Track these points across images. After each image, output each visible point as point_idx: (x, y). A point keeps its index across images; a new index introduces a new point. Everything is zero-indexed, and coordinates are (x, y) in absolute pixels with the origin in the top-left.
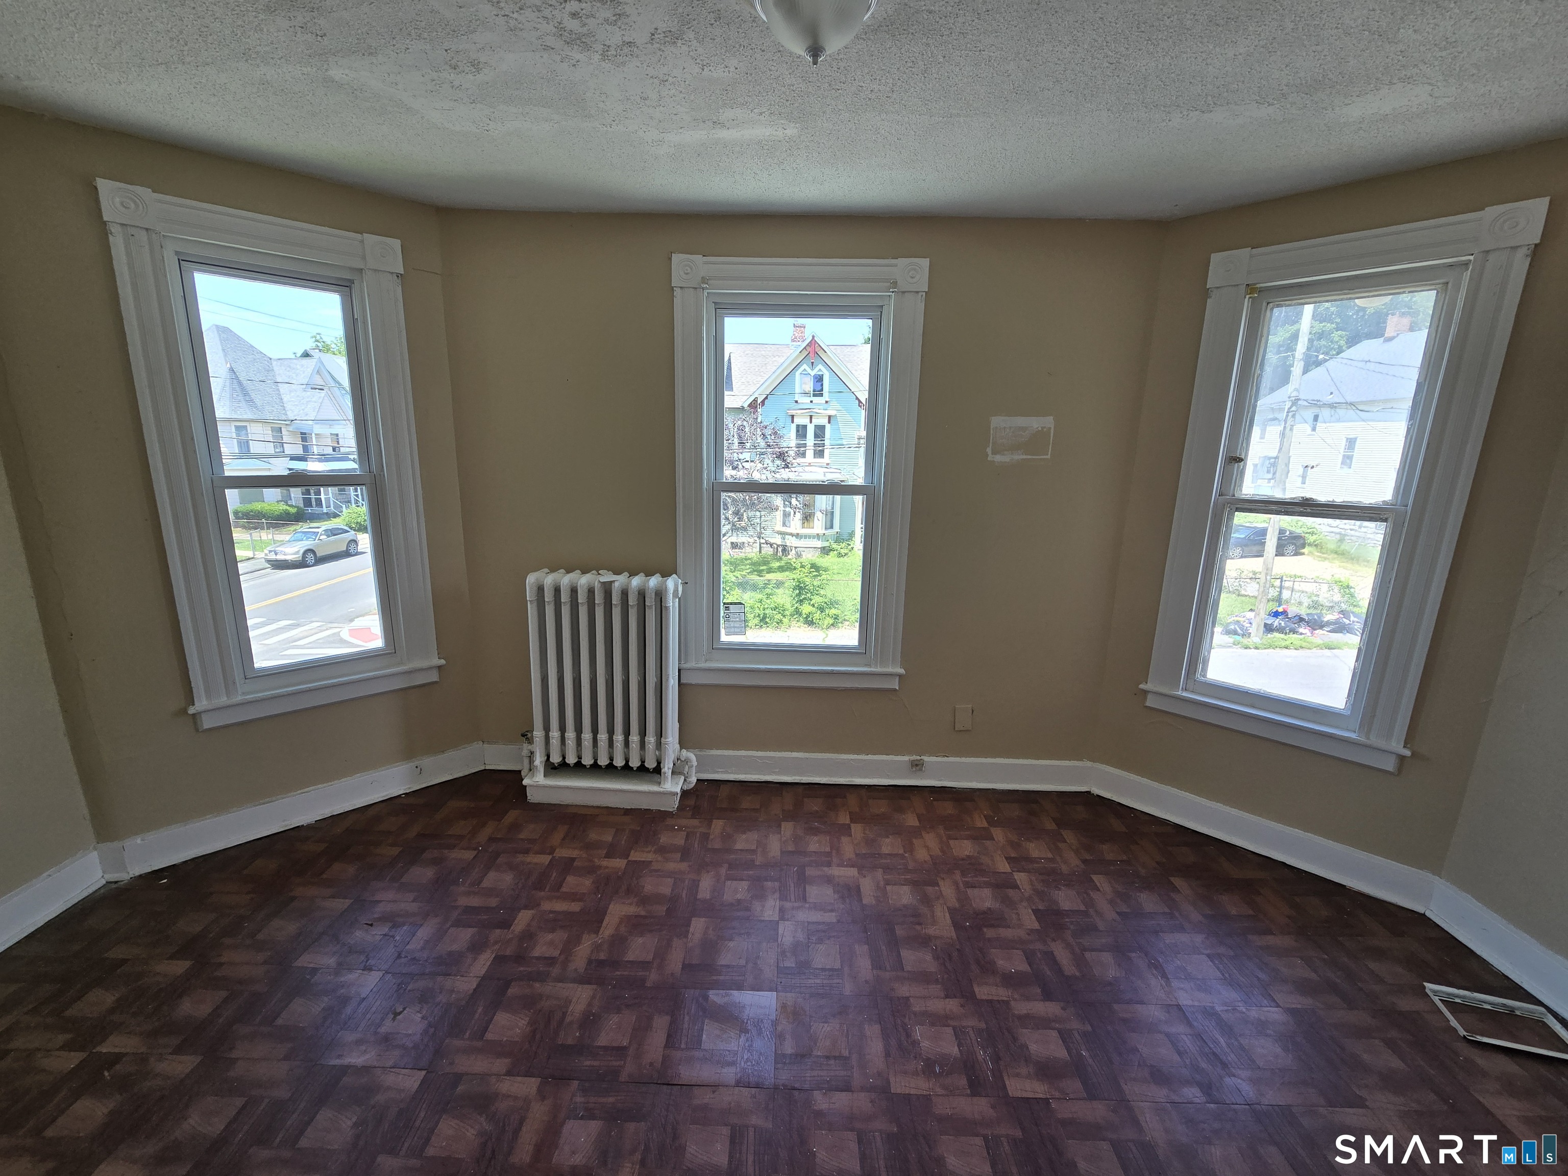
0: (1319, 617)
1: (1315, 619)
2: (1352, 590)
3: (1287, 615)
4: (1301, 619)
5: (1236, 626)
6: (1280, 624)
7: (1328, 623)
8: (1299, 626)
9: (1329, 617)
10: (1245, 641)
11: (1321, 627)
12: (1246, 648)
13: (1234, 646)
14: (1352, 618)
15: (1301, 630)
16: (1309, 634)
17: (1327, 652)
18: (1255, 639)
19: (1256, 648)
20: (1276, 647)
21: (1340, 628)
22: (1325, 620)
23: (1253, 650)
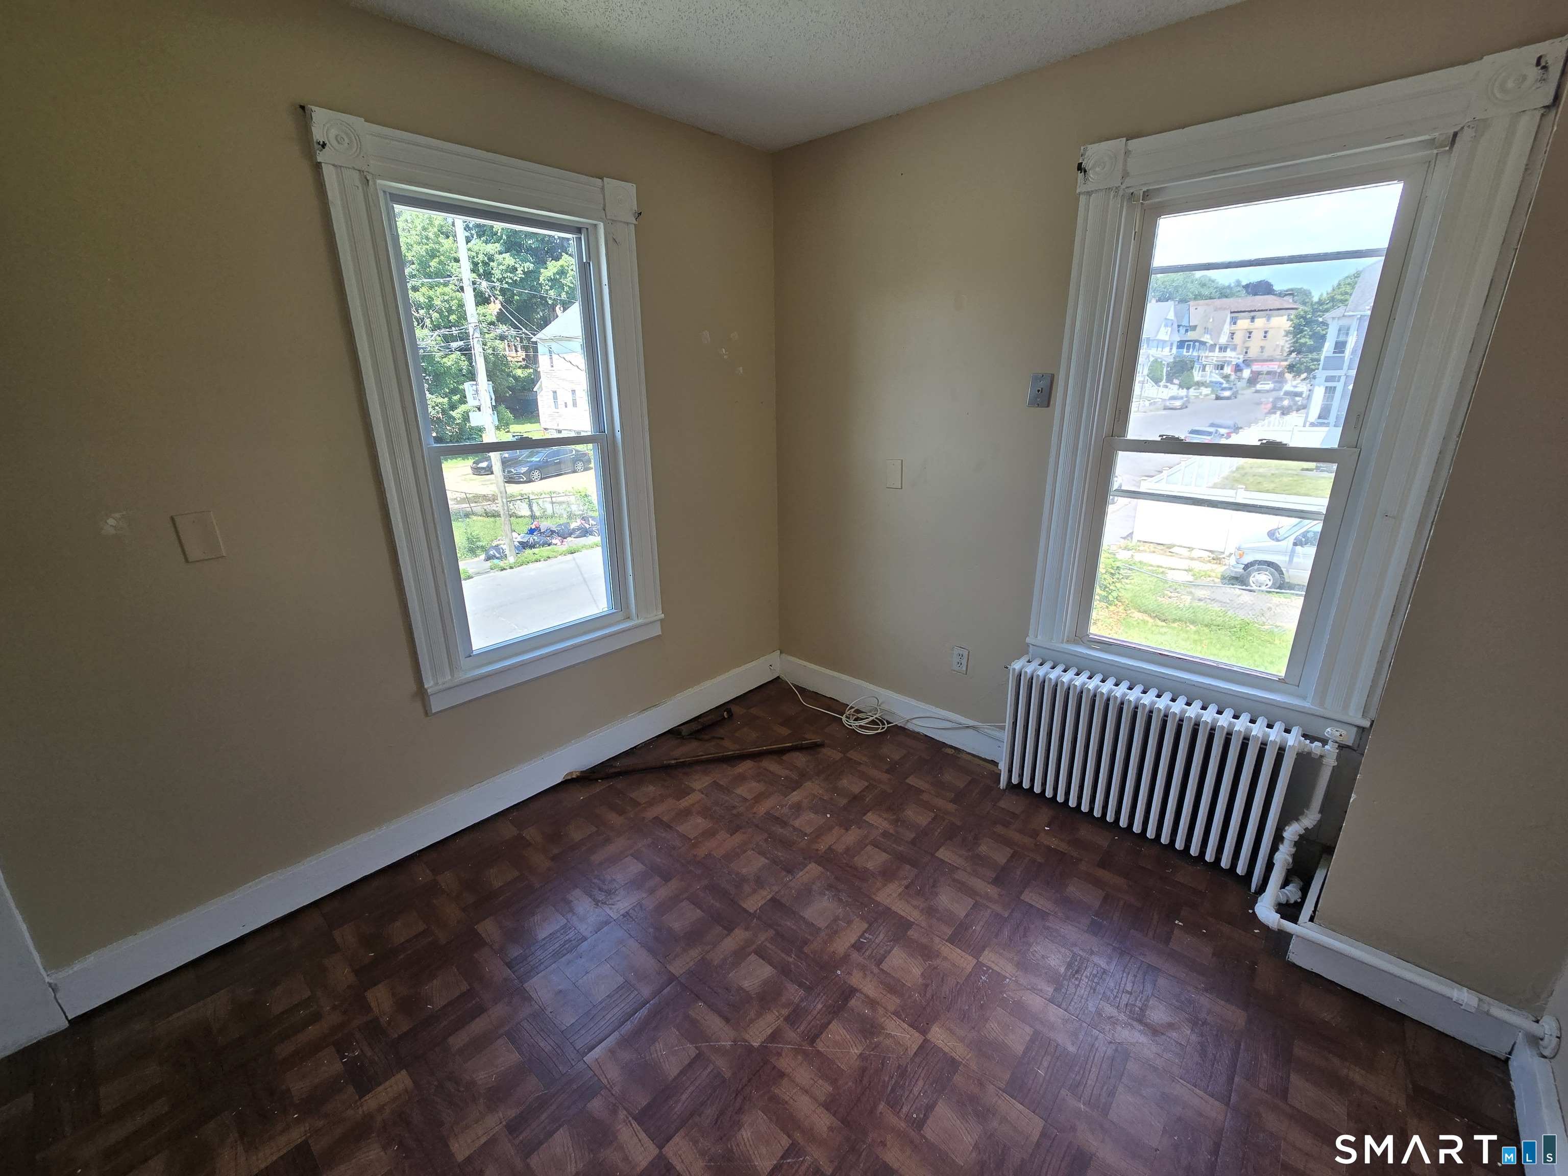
0: (566, 527)
1: (562, 529)
2: (590, 498)
3: (540, 530)
4: (553, 532)
5: (494, 551)
6: (534, 540)
7: (574, 530)
8: (553, 538)
9: (574, 525)
10: (502, 564)
11: (570, 535)
12: (502, 570)
13: (492, 571)
14: (591, 522)
15: (554, 541)
16: (559, 543)
17: (570, 557)
18: (511, 559)
19: (511, 568)
20: (528, 563)
21: (585, 532)
22: (572, 528)
23: (509, 570)
